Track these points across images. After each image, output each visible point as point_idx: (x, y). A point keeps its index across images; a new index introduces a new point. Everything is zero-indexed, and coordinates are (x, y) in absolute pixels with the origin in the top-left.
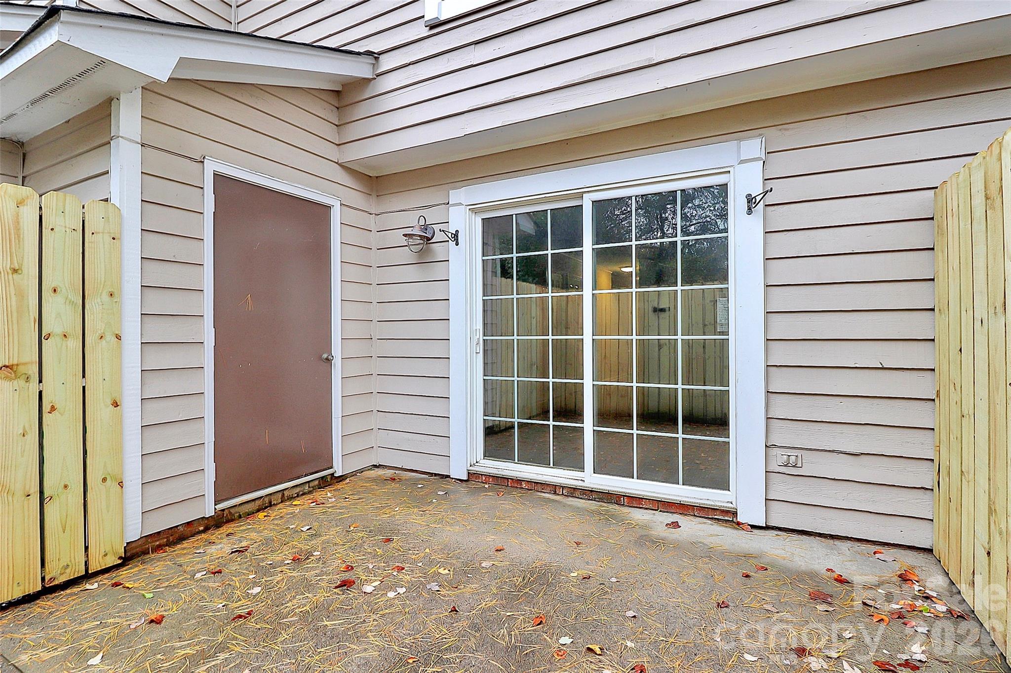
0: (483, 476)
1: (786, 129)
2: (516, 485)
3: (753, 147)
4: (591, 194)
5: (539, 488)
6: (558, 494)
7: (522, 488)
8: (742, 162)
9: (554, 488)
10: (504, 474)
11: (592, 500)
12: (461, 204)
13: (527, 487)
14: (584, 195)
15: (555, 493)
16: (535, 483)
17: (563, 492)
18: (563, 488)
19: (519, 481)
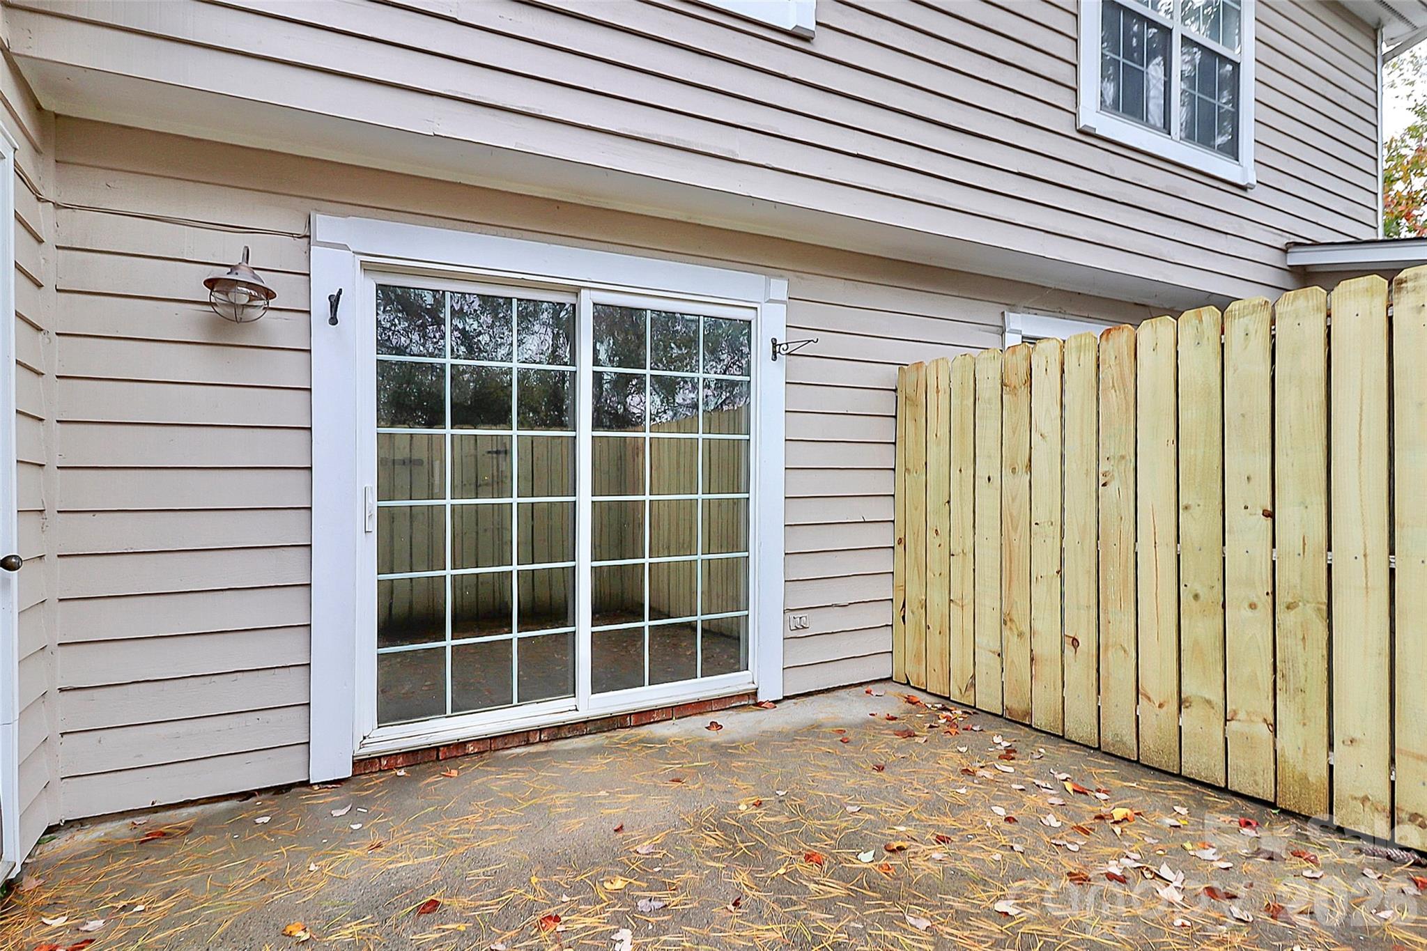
0: (382, 760)
1: (802, 279)
2: (455, 754)
3: (780, 288)
4: (593, 292)
5: (500, 744)
6: (533, 744)
7: (467, 754)
8: (770, 301)
9: (524, 737)
10: (429, 741)
11: (586, 734)
12: (345, 247)
13: (476, 750)
14: (582, 291)
15: (528, 744)
16: (491, 738)
17: (540, 737)
18: (541, 730)
19: (461, 745)
